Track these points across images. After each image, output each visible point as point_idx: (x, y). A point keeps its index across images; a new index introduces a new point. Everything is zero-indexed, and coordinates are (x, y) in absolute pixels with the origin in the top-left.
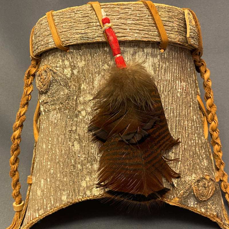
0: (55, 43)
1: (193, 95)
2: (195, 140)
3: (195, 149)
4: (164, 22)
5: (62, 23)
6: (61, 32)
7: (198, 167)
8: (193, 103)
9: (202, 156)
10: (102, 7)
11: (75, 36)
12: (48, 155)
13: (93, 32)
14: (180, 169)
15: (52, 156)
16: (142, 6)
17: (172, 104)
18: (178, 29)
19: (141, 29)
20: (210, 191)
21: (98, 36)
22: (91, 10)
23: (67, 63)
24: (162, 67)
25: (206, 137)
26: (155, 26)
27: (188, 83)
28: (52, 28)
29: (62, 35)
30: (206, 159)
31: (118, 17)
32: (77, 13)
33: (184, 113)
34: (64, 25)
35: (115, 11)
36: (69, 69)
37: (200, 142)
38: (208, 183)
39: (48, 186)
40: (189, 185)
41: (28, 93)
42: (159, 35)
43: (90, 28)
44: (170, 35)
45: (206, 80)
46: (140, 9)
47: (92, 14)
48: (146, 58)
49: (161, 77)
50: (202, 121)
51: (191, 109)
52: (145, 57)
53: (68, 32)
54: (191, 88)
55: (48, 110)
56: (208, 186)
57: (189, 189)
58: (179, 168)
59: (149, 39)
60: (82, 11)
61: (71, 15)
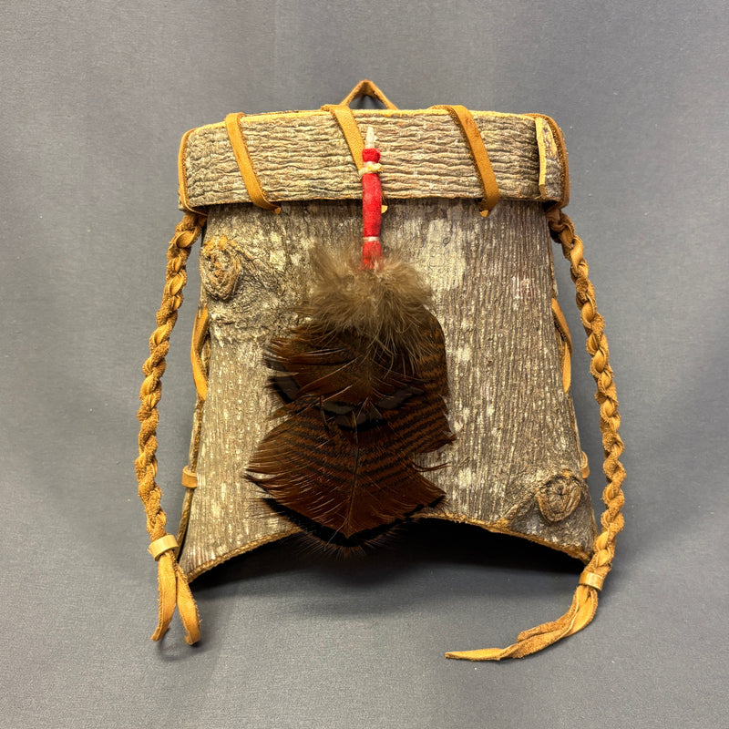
0: (247, 193)
1: (545, 302)
2: (545, 398)
3: (545, 418)
4: (492, 153)
5: (266, 149)
6: (261, 170)
7: (548, 454)
8: (544, 320)
9: (557, 431)
10: (358, 119)
11: (296, 183)
12: (236, 434)
13: (337, 177)
14: (513, 461)
15: (244, 438)
16: (446, 120)
17: (501, 327)
18: (521, 167)
19: (443, 171)
20: (571, 501)
21: (348, 188)
22: (332, 127)
23: (275, 238)
24: (482, 251)
25: (566, 389)
26: (472, 164)
27: (535, 277)
28: (242, 158)
29: (266, 177)
30: (566, 435)
31: (394, 144)
32: (300, 131)
33: (524, 344)
34: (269, 154)
35: (386, 131)
36: (282, 253)
37: (554, 402)
38: (568, 484)
39: (237, 498)
40: (529, 492)
41: (176, 290)
42: (481, 184)
43: (330, 168)
44: (503, 182)
45: (575, 263)
46: (441, 127)
47: (336, 136)
48: (451, 231)
49: (481, 272)
50: (559, 352)
51: (540, 333)
52: (449, 230)
53: (280, 171)
54: (540, 287)
55: (234, 340)
56: (568, 493)
57: (529, 501)
58: (510, 460)
59: (459, 194)
60: (312, 128)
61: (288, 134)
